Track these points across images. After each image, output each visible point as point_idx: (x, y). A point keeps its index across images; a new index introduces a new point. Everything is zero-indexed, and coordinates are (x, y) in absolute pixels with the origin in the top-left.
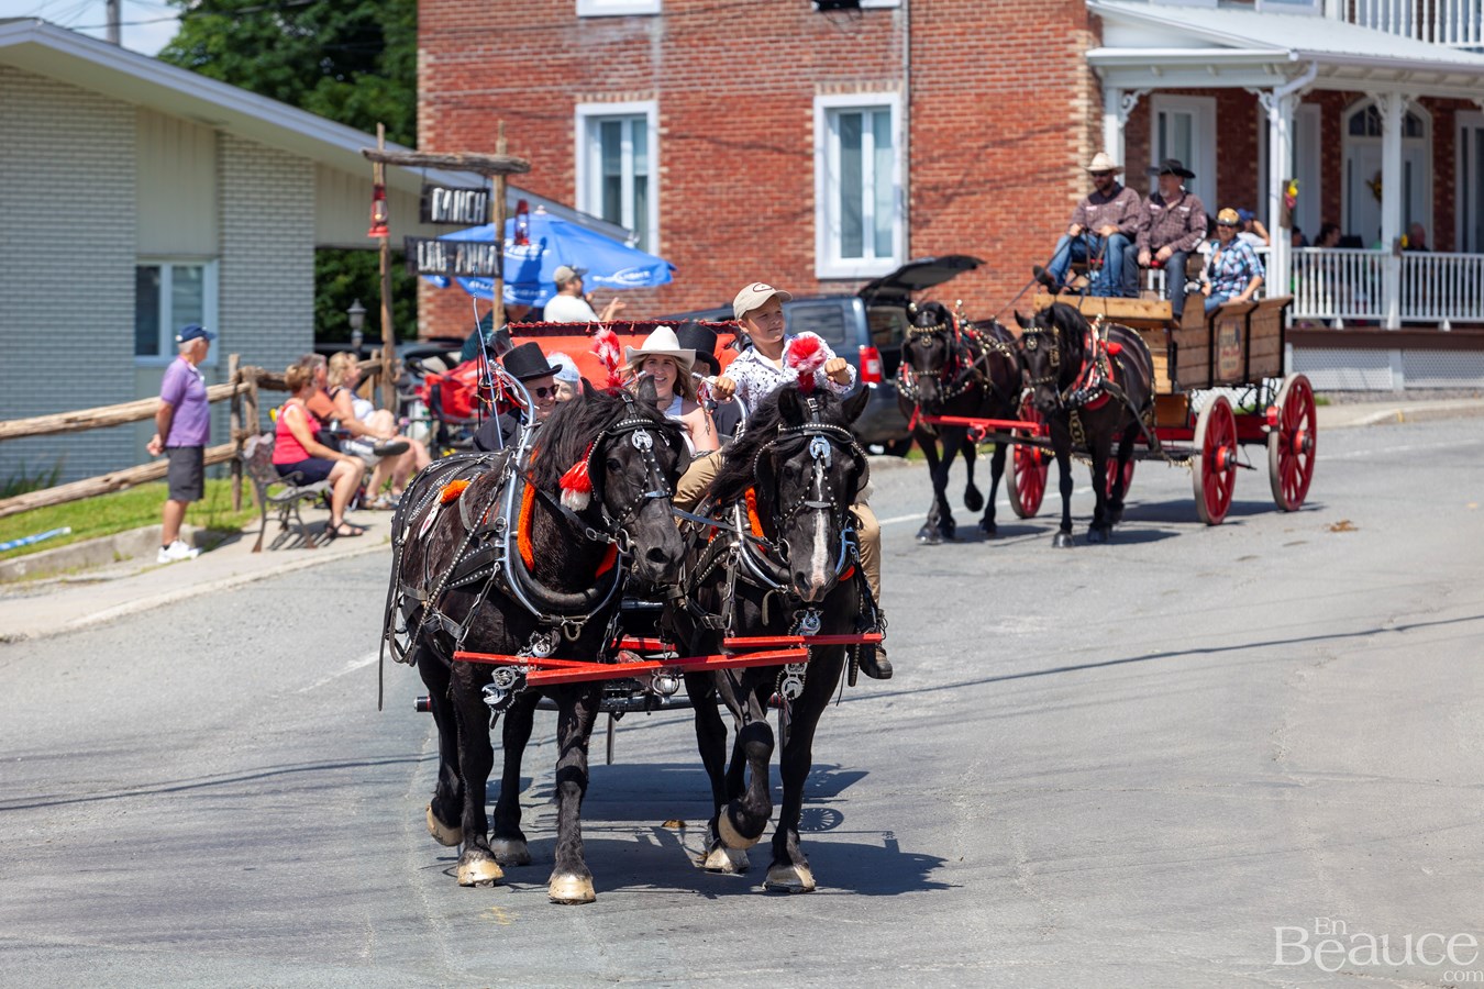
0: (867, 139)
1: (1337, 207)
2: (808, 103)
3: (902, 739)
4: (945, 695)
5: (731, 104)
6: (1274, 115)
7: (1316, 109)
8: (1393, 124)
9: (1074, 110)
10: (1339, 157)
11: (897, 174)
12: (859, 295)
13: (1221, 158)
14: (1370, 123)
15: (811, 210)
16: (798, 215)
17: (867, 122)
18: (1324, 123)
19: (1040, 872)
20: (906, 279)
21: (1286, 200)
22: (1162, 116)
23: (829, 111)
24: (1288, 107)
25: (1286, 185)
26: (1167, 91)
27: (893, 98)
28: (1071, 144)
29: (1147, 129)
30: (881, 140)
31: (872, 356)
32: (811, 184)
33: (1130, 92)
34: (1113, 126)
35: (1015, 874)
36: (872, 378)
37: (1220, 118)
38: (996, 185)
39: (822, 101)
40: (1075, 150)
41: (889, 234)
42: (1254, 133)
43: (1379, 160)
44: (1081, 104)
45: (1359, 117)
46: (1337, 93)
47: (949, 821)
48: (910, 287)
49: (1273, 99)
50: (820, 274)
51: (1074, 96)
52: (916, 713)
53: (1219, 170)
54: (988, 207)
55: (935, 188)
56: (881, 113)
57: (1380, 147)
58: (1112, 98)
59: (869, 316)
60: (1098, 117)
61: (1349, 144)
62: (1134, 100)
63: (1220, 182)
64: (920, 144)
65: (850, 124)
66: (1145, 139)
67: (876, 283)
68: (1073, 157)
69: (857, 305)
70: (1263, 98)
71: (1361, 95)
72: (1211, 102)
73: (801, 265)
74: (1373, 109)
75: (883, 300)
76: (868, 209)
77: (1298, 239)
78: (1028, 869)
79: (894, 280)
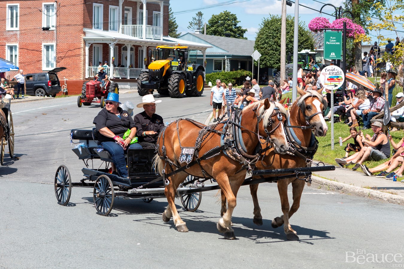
0: (50, 50)
1: (120, 61)
2: (41, 44)
3: (49, 139)
4: (57, 133)
5: (29, 44)
6: (111, 47)
7: (118, 46)
8: (129, 49)
9: (81, 46)
10: (121, 54)
11: (55, 55)
12: (48, 73)
13: (103, 53)
14: (125, 49)
15: (41, 60)
16: (40, 61)
17: (50, 47)
18: (119, 49)
19: (67, 160)
20: (55, 71)
21: (113, 60)
22: (94, 47)
23: (44, 45)
24: (113, 46)
25: (113, 58)
26: (95, 43)
27: (54, 44)
28: (81, 51)
29: (92, 49)
30: (52, 50)
31: (50, 82)
32: (42, 56)
33: (90, 43)
34: (87, 48)
35: (63, 161)
36: (50, 85)
37: (103, 47)
38: (69, 57)
39: (43, 44)
40: (81, 52)
41: (53, 64)
42: (108, 50)
43: (127, 54)
44: (82, 45)
45: (124, 48)
46: (121, 44)
47: (54, 152)
48: (56, 72)
49: (111, 45)
50: (43, 70)
51: (81, 44)
52: (52, 136)
53: (103, 55)
54: (68, 60)
55: (60, 57)
56: (52, 46)
57: (127, 52)
58: (87, 44)
59: (49, 76)
60: (85, 47)
61: (122, 52)
62: (90, 45)
63: (103, 57)
64: (58, 51)
65: (47, 47)
66: (92, 50)
67: (50, 71)
68: (81, 53)
69: (48, 74)
70: (109, 45)
71: (124, 45)
72: (102, 45)
73: (40, 68)
74: (126, 47)
75: (52, 74)
76: (50, 60)
77: (114, 66)
78: (66, 160)
79: (53, 71)
